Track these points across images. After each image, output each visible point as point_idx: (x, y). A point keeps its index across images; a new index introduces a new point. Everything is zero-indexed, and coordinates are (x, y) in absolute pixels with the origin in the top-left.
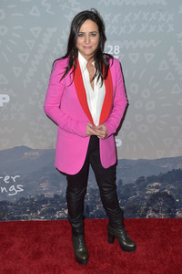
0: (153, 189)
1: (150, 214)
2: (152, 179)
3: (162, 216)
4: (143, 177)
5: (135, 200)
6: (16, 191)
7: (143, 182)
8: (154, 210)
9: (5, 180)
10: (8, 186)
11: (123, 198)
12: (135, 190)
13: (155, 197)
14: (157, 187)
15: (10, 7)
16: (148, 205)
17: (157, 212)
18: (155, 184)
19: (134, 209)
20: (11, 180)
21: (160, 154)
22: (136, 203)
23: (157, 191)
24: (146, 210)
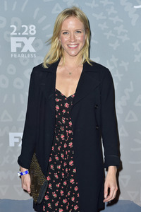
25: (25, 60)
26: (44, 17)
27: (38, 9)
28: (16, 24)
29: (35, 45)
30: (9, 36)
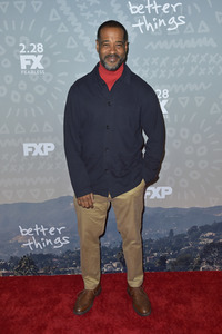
0: (207, 239)
1: (205, 266)
2: (205, 229)
3: (217, 268)
4: (195, 227)
5: (187, 251)
6: (62, 243)
7: (195, 233)
8: (208, 262)
9: (50, 232)
10: (53, 238)
11: (174, 250)
12: (187, 240)
13: (208, 248)
14: (211, 237)
15: (56, 54)
16: (202, 257)
17: (211, 264)
18: (209, 234)
19: (187, 261)
20: (56, 232)
21: (213, 202)
22: (188, 255)
23: (210, 241)
24: (200, 262)
25: (34, 77)
26: (50, 36)
27: (44, 29)
28: (24, 43)
29: (43, 62)
30: (19, 54)
